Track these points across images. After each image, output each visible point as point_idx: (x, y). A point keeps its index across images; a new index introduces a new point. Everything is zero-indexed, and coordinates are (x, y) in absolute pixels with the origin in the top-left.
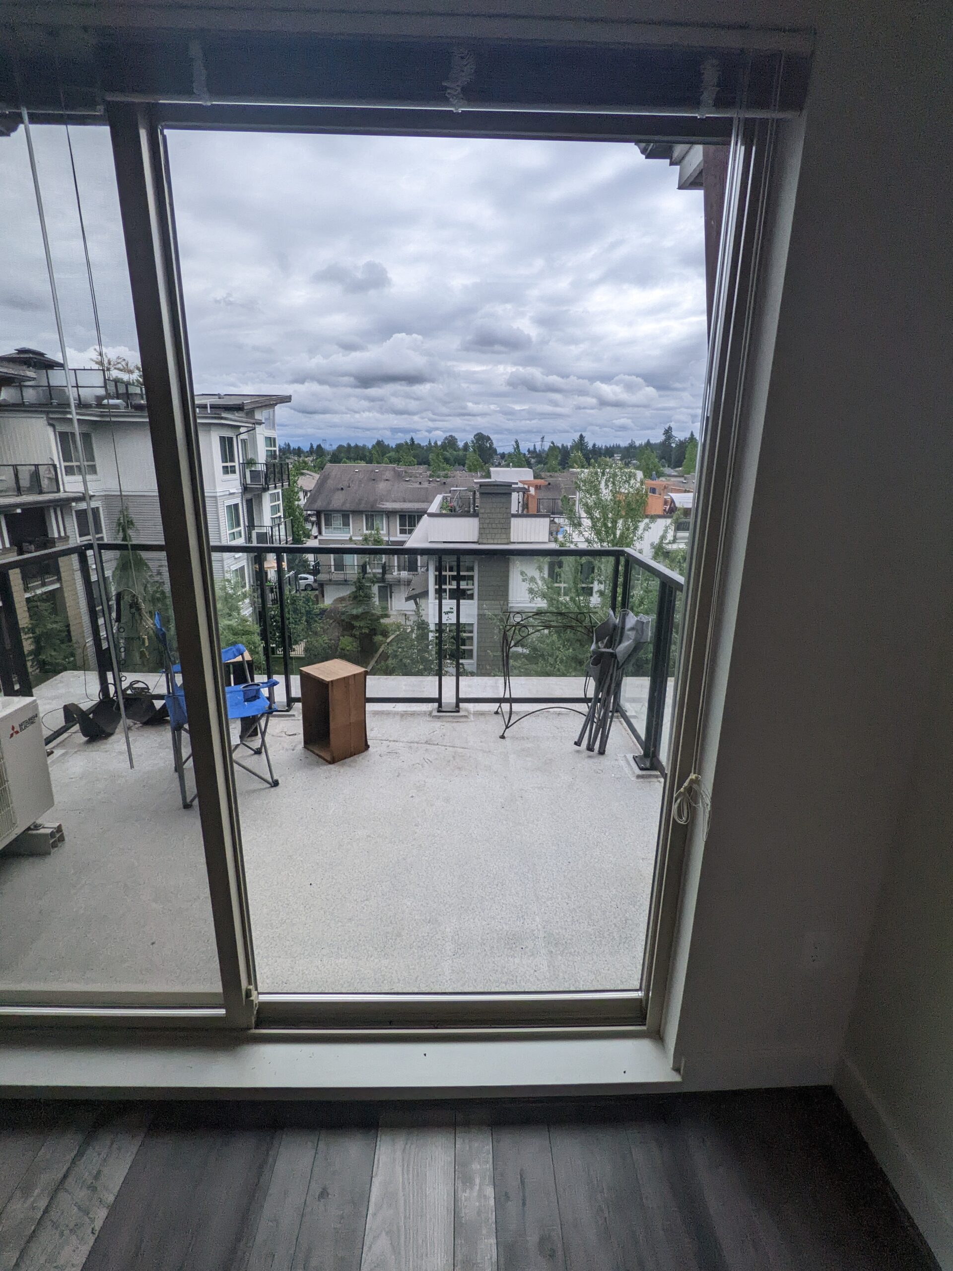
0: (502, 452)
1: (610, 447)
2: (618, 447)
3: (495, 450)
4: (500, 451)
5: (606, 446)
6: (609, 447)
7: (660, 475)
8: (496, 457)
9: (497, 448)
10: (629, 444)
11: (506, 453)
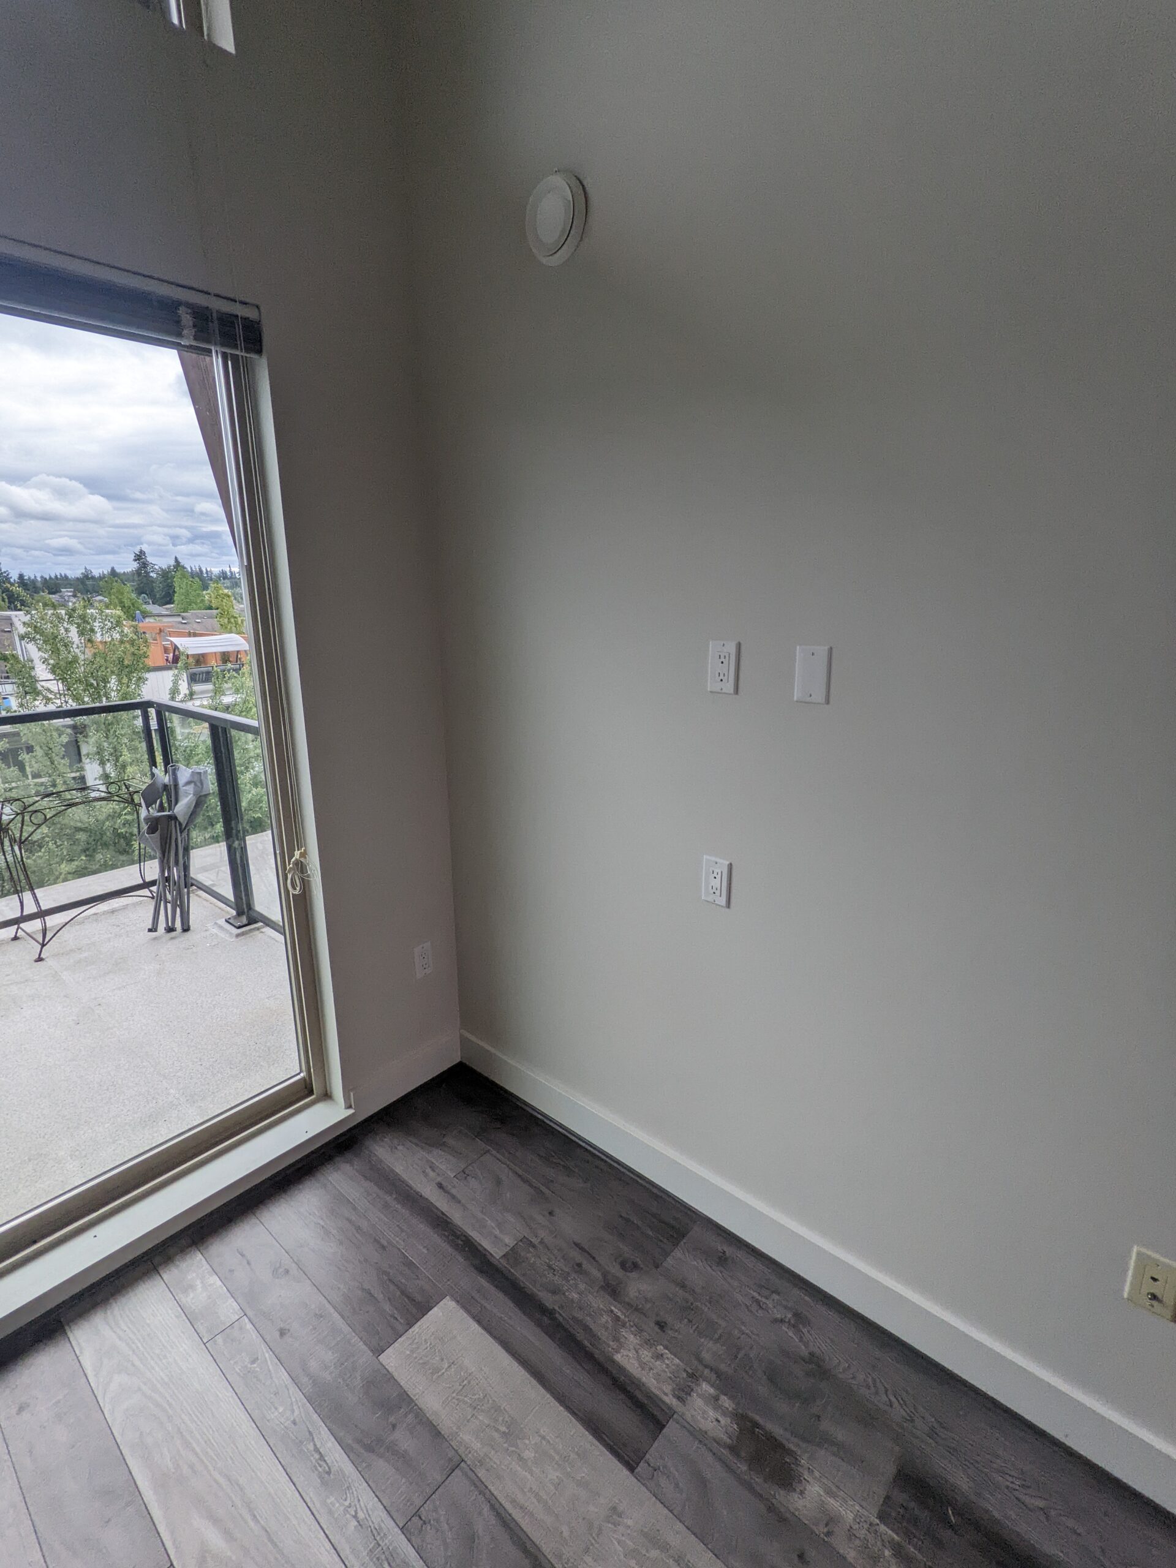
1: (50, 578)
2: (66, 577)
5: (42, 577)
6: (48, 578)
7: (146, 615)
10: (82, 574)
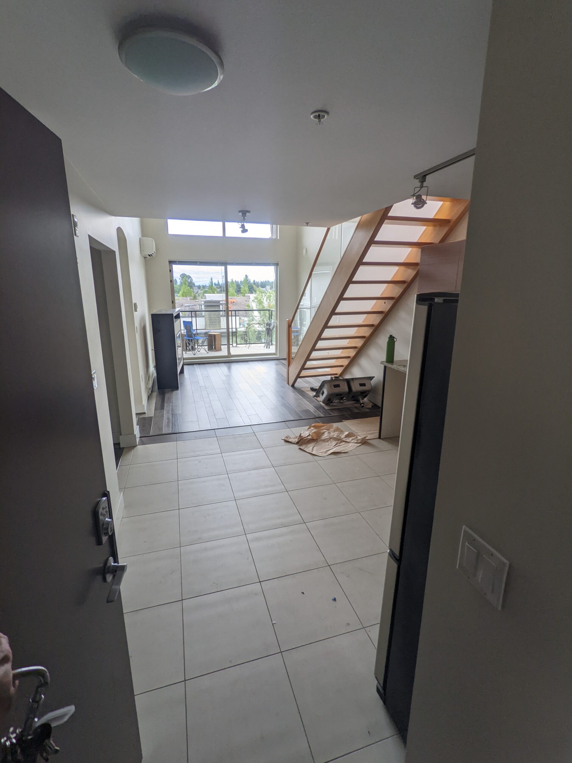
0: (198, 285)
1: (264, 281)
3: (194, 284)
4: (197, 284)
5: (261, 281)
8: (195, 288)
9: (195, 283)
11: (201, 285)
